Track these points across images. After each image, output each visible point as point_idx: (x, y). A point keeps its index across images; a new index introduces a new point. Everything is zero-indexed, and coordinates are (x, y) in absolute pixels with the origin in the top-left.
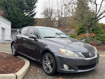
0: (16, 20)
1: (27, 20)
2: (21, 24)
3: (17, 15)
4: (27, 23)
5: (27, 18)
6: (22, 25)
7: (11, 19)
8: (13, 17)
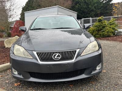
0: (88, 9)
1: (102, 7)
2: (93, 13)
3: (89, 3)
4: (102, 11)
5: (102, 5)
6: (95, 14)
7: (82, 8)
8: (84, 7)
